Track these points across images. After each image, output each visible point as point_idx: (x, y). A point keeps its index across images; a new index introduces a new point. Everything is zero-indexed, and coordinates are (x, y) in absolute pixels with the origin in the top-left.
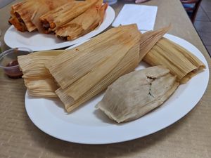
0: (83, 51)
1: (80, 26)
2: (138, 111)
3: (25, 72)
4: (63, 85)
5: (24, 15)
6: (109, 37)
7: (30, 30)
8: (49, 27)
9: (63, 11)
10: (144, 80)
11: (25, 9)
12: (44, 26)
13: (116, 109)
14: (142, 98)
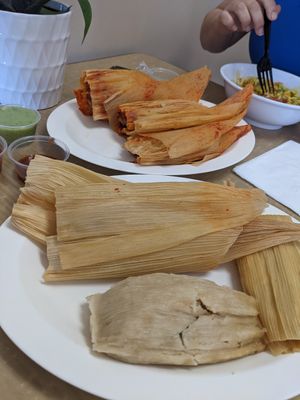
0: (125, 197)
1: (165, 149)
2: (136, 352)
3: (29, 185)
4: (63, 234)
5: (97, 91)
6: (180, 195)
7: (97, 117)
8: (125, 127)
9: (160, 110)
10: (188, 303)
11: (104, 82)
12: (120, 120)
13: (107, 324)
14: (160, 334)
